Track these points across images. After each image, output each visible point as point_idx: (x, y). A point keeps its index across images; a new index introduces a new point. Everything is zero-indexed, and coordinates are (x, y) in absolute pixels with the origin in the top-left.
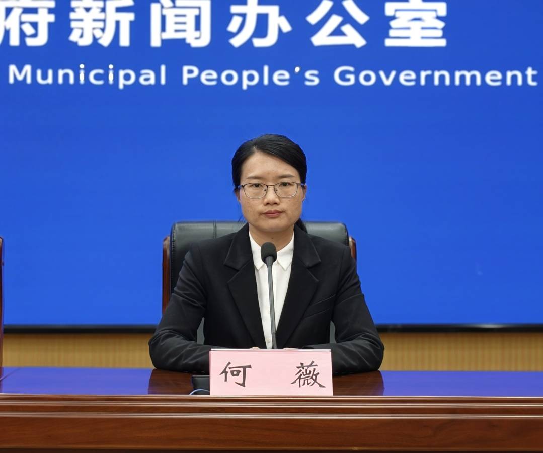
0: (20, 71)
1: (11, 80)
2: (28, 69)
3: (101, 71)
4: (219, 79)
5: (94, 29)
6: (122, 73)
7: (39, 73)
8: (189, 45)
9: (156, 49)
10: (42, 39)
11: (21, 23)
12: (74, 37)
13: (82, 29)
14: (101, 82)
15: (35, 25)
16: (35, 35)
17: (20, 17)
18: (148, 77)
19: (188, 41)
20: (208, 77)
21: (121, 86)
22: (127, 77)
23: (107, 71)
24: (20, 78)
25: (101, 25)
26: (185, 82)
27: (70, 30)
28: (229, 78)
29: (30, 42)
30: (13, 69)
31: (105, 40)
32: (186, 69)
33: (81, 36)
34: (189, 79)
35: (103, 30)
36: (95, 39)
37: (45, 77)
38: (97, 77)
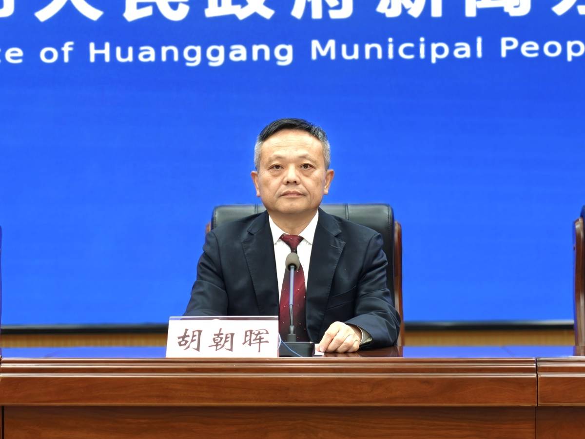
0: (323, 46)
1: (314, 57)
2: (331, 44)
3: (411, 45)
4: (541, 51)
6: (434, 46)
7: (344, 48)
8: (507, 14)
9: (471, 19)
10: (346, 11)
12: (381, 8)
14: (411, 57)
16: (339, 7)
18: (463, 50)
19: (506, 10)
20: (529, 49)
21: (434, 61)
22: (440, 51)
23: (417, 45)
24: (323, 53)
26: (504, 54)
28: (552, 49)
29: (334, 15)
30: (315, 44)
31: (416, 11)
32: (504, 40)
33: (389, 7)
34: (508, 52)
36: (404, 10)
37: (350, 52)
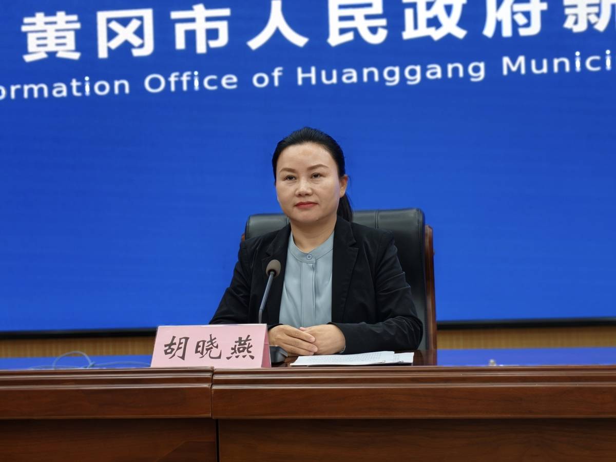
0: (514, 62)
1: (505, 72)
2: (521, 59)
3: (598, 58)
5: (589, 14)
7: (533, 63)
10: (535, 28)
11: (513, 13)
12: (569, 24)
13: (576, 15)
14: (598, 69)
15: (527, 15)
16: (528, 25)
17: (512, 7)
23: (604, 56)
24: (514, 69)
25: (596, 9)
27: (564, 18)
29: (523, 32)
30: (506, 60)
31: (601, 25)
33: (576, 22)
35: (598, 15)
36: (590, 25)
37: (539, 67)
38: (594, 63)
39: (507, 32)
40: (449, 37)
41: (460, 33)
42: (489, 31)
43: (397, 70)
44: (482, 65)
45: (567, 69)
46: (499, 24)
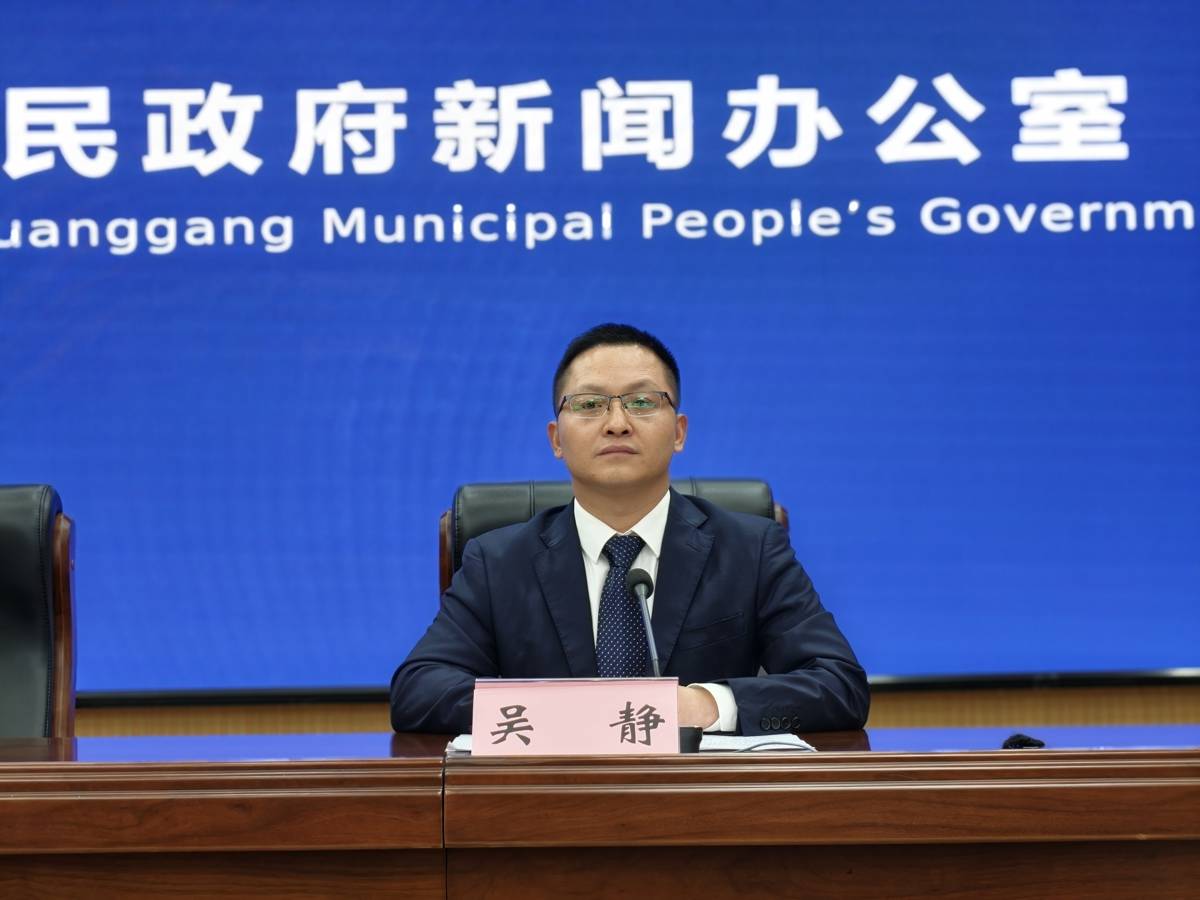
0: (344, 217)
1: (329, 238)
2: (358, 215)
3: (493, 217)
4: (710, 227)
5: (478, 139)
6: (531, 220)
7: (379, 221)
8: (653, 165)
9: (593, 174)
10: (383, 161)
11: (345, 132)
12: (442, 156)
13: (457, 140)
14: (492, 237)
15: (370, 135)
16: (371, 154)
17: (343, 122)
18: (580, 226)
19: (651, 159)
20: (690, 224)
21: (530, 244)
22: (541, 227)
23: (503, 215)
24: (345, 232)
25: (491, 131)
26: (648, 233)
27: (435, 143)
28: (729, 224)
29: (362, 167)
30: (331, 216)
31: (500, 161)
32: (648, 209)
33: (456, 153)
34: (656, 229)
35: (495, 141)
36: (481, 159)
37: (390, 229)
38: (486, 227)
39: (333, 165)
40: (229, 170)
41: (250, 164)
42: (300, 162)
43: (132, 225)
44: (287, 223)
45: (439, 235)
46: (319, 151)
